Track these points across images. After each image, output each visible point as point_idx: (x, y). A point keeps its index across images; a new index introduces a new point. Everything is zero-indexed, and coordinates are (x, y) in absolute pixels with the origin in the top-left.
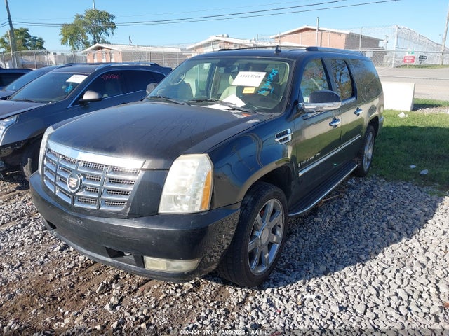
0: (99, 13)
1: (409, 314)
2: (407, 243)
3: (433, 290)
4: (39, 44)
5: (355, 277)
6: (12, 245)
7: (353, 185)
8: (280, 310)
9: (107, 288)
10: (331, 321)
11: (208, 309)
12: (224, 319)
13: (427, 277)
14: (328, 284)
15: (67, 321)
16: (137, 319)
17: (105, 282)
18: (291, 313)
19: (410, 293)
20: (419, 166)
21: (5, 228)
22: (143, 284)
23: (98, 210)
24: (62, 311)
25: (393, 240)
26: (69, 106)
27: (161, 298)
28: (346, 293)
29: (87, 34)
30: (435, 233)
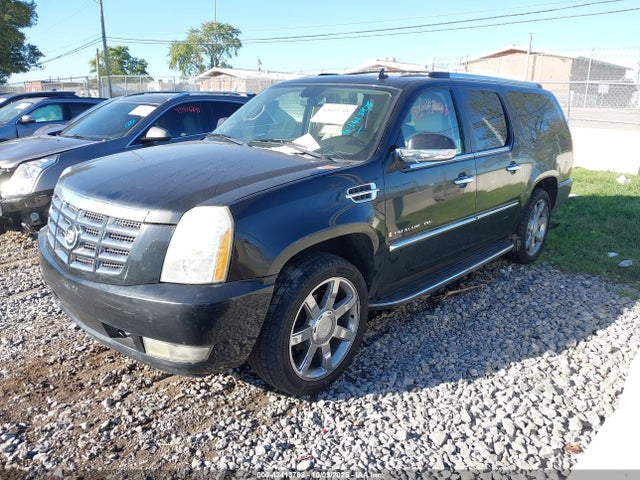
0: (220, 27)
1: (506, 454)
2: (550, 359)
3: (558, 426)
4: (140, 68)
5: (450, 396)
6: (21, 316)
7: (507, 274)
8: (327, 429)
9: (115, 380)
10: (390, 450)
11: (230, 418)
12: (247, 433)
13: (557, 407)
14: (409, 402)
15: (51, 414)
16: (135, 420)
17: (114, 372)
18: (339, 435)
19: (522, 426)
20: (621, 254)
21: (21, 297)
22: (160, 379)
23: (93, 273)
24: (49, 401)
25: (531, 353)
26: (127, 146)
27: (176, 398)
28: (429, 417)
29: (203, 55)
30: (600, 350)
